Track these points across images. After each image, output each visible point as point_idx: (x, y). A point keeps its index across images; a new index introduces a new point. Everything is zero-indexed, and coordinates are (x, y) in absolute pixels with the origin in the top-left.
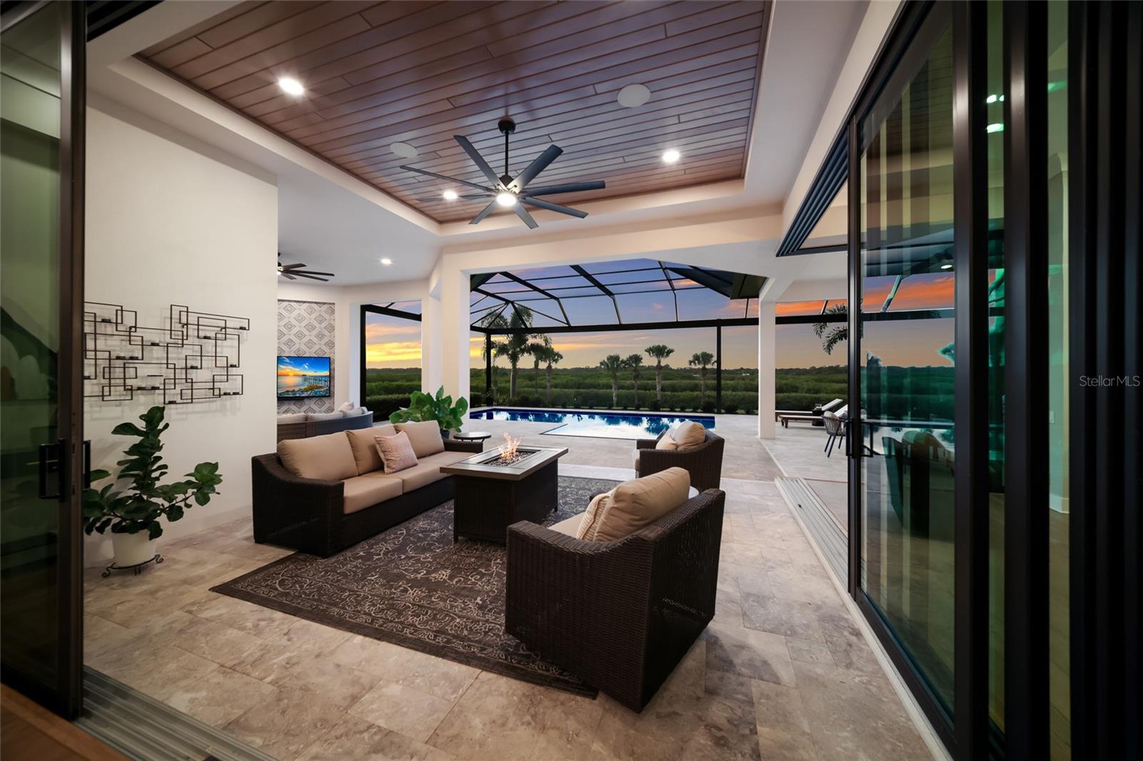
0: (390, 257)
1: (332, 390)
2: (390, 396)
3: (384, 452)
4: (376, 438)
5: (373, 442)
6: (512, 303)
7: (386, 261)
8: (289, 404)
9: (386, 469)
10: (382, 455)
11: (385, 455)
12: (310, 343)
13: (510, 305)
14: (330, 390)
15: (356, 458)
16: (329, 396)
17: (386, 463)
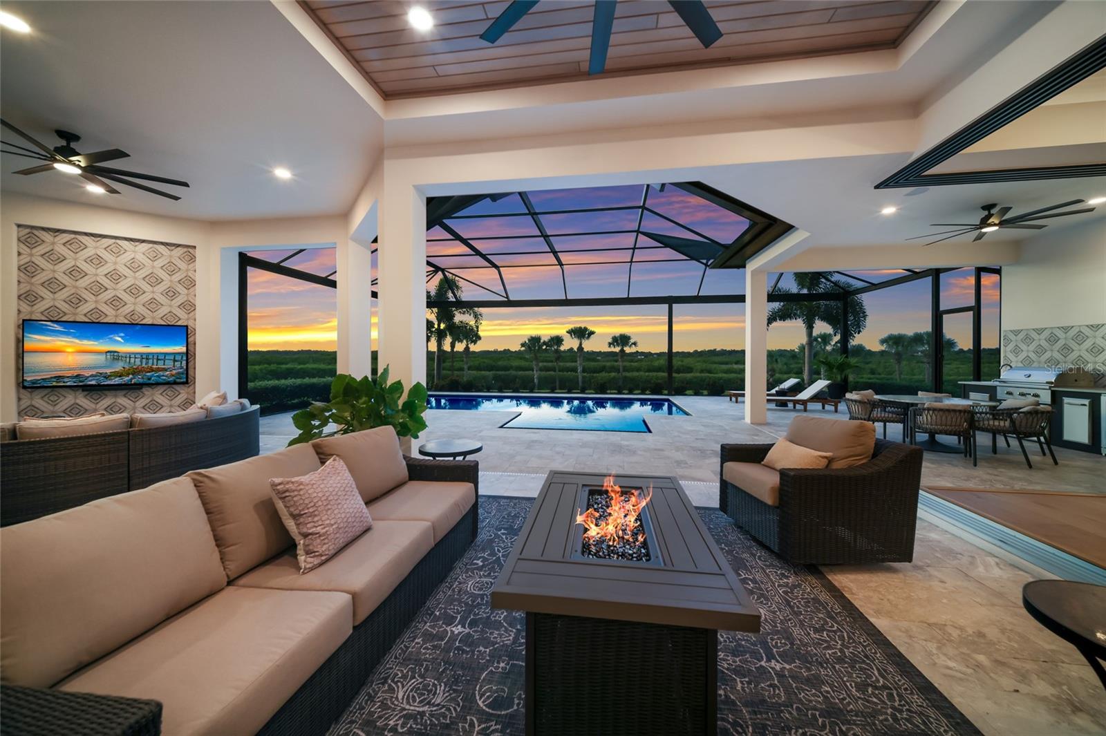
0: (291, 166)
1: (191, 372)
2: (283, 381)
3: (295, 517)
4: (274, 485)
5: (267, 492)
6: (443, 270)
7: (283, 173)
8: (116, 396)
9: (301, 558)
10: (290, 524)
11: (298, 525)
12: (152, 304)
13: (440, 273)
14: (187, 374)
15: (219, 542)
16: (187, 382)
17: (301, 542)
